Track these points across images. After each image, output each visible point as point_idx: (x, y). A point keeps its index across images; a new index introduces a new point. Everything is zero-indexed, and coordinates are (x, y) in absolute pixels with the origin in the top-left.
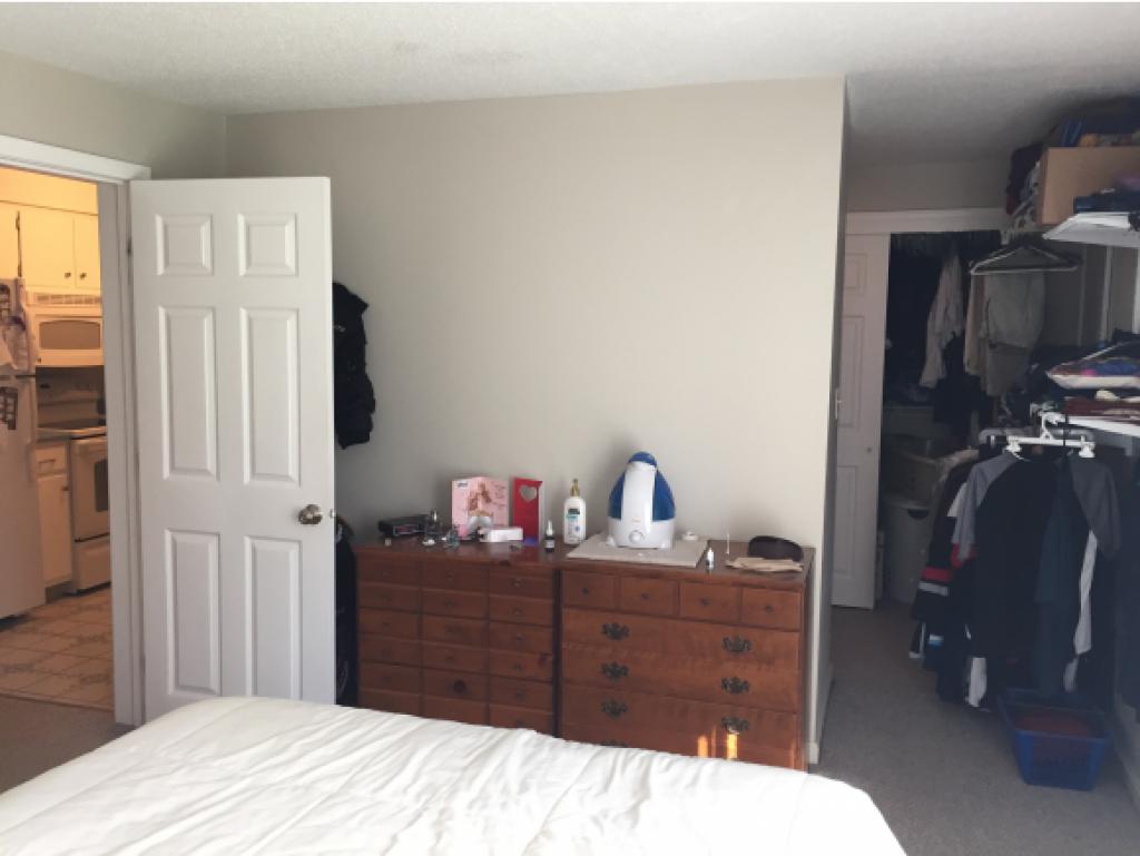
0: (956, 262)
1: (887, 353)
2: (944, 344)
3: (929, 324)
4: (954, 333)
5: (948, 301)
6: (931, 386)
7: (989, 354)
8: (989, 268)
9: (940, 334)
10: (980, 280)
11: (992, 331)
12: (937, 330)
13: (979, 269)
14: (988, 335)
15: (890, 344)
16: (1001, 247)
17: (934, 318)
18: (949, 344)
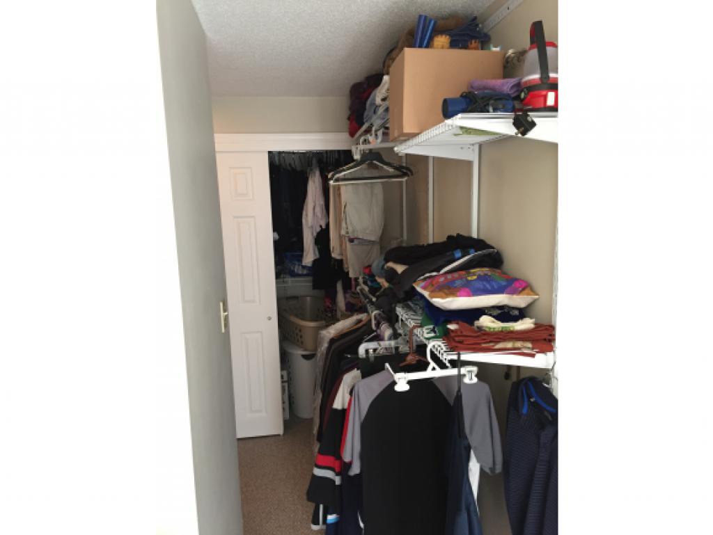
0: (318, 173)
1: (276, 243)
2: (315, 234)
3: (304, 221)
4: (321, 226)
5: (315, 202)
6: (310, 265)
7: (349, 245)
8: (344, 179)
9: (312, 227)
10: (338, 188)
11: (350, 229)
12: (310, 224)
13: (337, 180)
14: (347, 233)
15: (277, 237)
16: (353, 160)
17: (307, 215)
18: (319, 234)
